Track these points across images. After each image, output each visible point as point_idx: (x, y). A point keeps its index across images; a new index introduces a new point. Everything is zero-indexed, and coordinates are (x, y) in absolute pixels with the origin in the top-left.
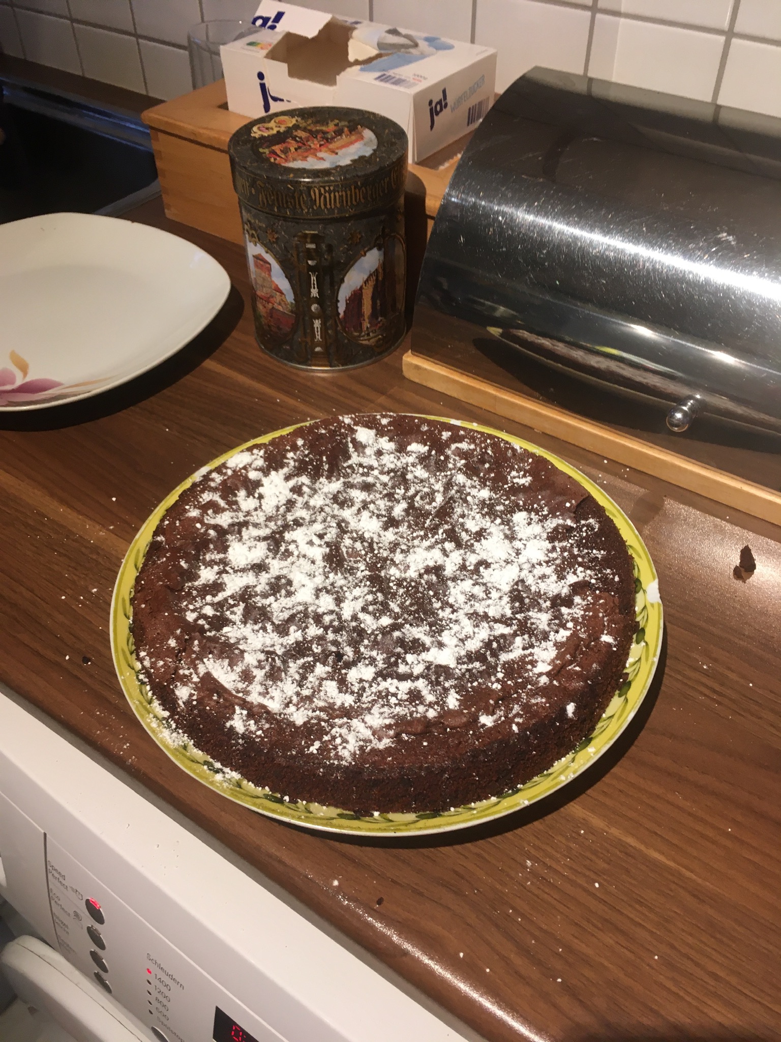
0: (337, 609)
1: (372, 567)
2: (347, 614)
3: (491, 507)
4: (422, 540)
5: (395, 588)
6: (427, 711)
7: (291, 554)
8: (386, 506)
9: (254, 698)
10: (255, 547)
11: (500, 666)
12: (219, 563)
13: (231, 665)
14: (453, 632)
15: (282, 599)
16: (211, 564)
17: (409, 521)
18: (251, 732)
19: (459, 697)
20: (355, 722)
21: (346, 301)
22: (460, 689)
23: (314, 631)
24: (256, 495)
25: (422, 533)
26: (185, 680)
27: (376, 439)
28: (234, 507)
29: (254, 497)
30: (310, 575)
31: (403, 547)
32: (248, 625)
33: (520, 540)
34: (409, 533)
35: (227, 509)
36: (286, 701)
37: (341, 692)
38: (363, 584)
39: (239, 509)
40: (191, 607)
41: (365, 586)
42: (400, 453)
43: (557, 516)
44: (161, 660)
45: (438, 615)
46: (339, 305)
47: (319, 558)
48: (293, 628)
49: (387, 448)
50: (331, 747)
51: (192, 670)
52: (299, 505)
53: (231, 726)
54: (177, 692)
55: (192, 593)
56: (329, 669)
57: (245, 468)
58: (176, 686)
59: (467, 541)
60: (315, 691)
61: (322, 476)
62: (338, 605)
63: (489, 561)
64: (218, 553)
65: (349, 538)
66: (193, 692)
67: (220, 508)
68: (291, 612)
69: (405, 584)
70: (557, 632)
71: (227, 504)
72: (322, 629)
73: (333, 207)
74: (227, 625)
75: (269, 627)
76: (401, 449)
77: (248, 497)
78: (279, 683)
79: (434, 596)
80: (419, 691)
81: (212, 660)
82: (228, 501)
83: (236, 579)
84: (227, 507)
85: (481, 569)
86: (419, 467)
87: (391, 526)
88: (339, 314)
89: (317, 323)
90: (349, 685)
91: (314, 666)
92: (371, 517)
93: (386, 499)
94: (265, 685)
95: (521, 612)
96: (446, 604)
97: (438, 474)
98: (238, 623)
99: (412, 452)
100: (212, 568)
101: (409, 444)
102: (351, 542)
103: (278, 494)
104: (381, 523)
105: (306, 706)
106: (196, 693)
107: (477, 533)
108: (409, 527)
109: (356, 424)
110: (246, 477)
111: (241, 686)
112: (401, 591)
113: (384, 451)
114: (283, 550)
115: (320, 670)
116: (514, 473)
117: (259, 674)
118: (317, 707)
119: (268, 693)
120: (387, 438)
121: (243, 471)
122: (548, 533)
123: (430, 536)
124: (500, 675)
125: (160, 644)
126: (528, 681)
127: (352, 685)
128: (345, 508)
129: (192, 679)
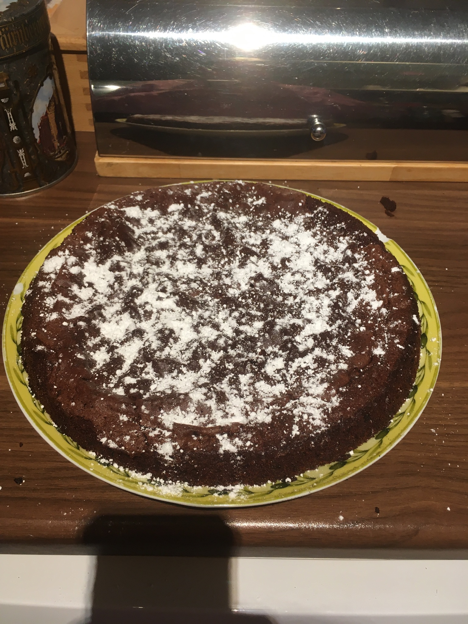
0: (219, 333)
1: (215, 295)
2: (230, 333)
3: (255, 224)
4: (229, 264)
5: (243, 301)
6: (337, 366)
7: (151, 313)
8: (186, 253)
9: (221, 422)
10: (121, 320)
11: (352, 316)
12: (102, 344)
13: (183, 409)
14: (307, 310)
15: (174, 345)
16: (96, 348)
17: (210, 256)
18: (241, 447)
19: (348, 347)
20: (303, 399)
21: (39, 127)
22: (343, 341)
23: (216, 356)
24: (87, 285)
25: (226, 259)
26: (160, 439)
27: (143, 212)
28: (76, 300)
29: (85, 287)
30: (180, 320)
31: (226, 273)
32: (166, 376)
33: (292, 237)
34: (217, 263)
35: (73, 304)
36: (244, 412)
37: (272, 386)
38: (221, 309)
39: (81, 301)
40: (112, 385)
41: (224, 309)
42: (165, 215)
43: (298, 214)
44: (126, 435)
45: (287, 305)
46: (34, 132)
47: (174, 306)
48: (201, 361)
49: (154, 216)
50: (305, 423)
51: (158, 429)
52: (125, 278)
53: (224, 451)
54: (160, 452)
55: (104, 375)
56: (250, 375)
57: (63, 267)
58: (156, 448)
59: (260, 252)
60: (254, 395)
61: (125, 251)
62: (218, 330)
63: (287, 257)
64: (95, 338)
65: (181, 284)
66: (174, 444)
67: (68, 305)
68: (191, 350)
69: (248, 295)
70: (365, 279)
71: (70, 300)
72: (222, 351)
73: (12, 46)
74: (150, 384)
75: (184, 369)
76: (164, 212)
77: (80, 288)
78: (228, 403)
79: (272, 294)
80: (321, 357)
81: (165, 414)
82: (69, 297)
83: (126, 348)
84: (72, 302)
85: (287, 263)
86: (186, 219)
87: (202, 264)
88: (36, 140)
89: (21, 153)
90: (273, 378)
91: (238, 378)
92: (184, 264)
93: (183, 248)
94: (220, 409)
95: (334, 278)
96: (285, 296)
97: (201, 219)
98: (155, 379)
99: (174, 211)
100: (99, 350)
101: (168, 207)
102: (186, 286)
103: (103, 277)
104: (195, 265)
105: (260, 407)
106: (177, 443)
107: (261, 244)
108: (214, 259)
109: (121, 207)
110: (70, 274)
111: (203, 420)
112: (250, 301)
113: (154, 218)
114: (143, 313)
115: (244, 379)
116: (250, 200)
117: (212, 403)
118: (268, 404)
119: (227, 414)
120: (149, 209)
121: (64, 271)
122: (304, 226)
123: (232, 259)
124: (359, 321)
125: (114, 424)
126: (375, 317)
127: (275, 377)
128: (161, 266)
129: (164, 435)
